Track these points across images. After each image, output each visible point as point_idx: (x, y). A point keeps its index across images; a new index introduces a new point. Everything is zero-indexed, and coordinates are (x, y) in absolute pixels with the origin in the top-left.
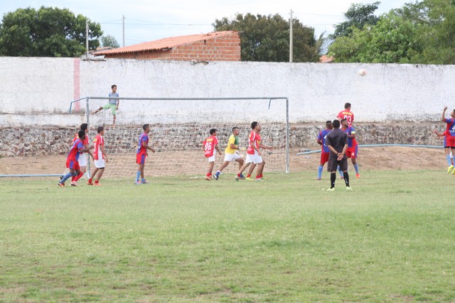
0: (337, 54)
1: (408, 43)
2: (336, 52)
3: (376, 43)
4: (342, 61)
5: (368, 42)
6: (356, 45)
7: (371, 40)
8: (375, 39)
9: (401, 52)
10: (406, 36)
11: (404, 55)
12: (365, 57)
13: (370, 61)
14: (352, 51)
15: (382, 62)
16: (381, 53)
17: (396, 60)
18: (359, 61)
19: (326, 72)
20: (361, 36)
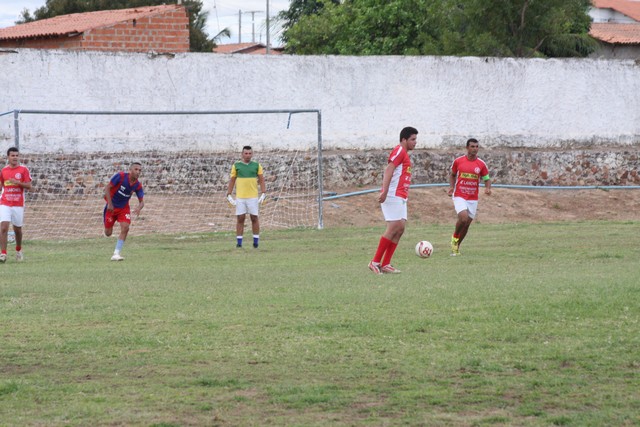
0: (301, 41)
1: (414, 24)
2: (299, 38)
3: (364, 24)
4: (309, 52)
5: (350, 23)
6: (333, 28)
7: (354, 19)
8: (361, 18)
9: (404, 38)
10: (411, 15)
11: (409, 44)
12: (347, 47)
13: (357, 52)
14: (325, 37)
15: (376, 54)
16: (372, 40)
17: (398, 50)
18: (337, 53)
19: (351, 69)
20: (338, 15)
